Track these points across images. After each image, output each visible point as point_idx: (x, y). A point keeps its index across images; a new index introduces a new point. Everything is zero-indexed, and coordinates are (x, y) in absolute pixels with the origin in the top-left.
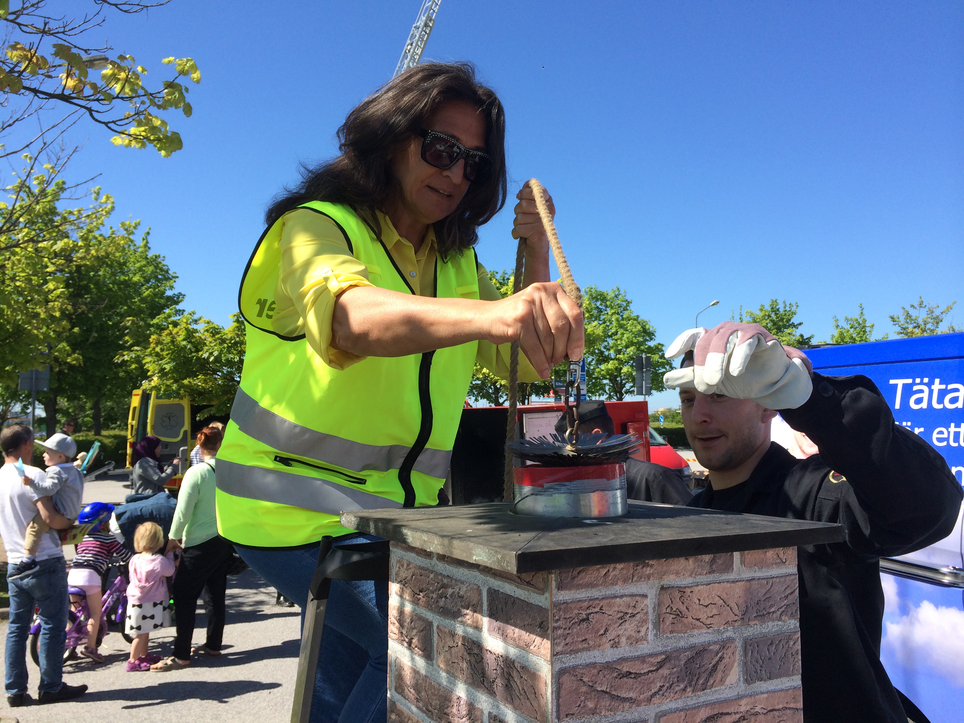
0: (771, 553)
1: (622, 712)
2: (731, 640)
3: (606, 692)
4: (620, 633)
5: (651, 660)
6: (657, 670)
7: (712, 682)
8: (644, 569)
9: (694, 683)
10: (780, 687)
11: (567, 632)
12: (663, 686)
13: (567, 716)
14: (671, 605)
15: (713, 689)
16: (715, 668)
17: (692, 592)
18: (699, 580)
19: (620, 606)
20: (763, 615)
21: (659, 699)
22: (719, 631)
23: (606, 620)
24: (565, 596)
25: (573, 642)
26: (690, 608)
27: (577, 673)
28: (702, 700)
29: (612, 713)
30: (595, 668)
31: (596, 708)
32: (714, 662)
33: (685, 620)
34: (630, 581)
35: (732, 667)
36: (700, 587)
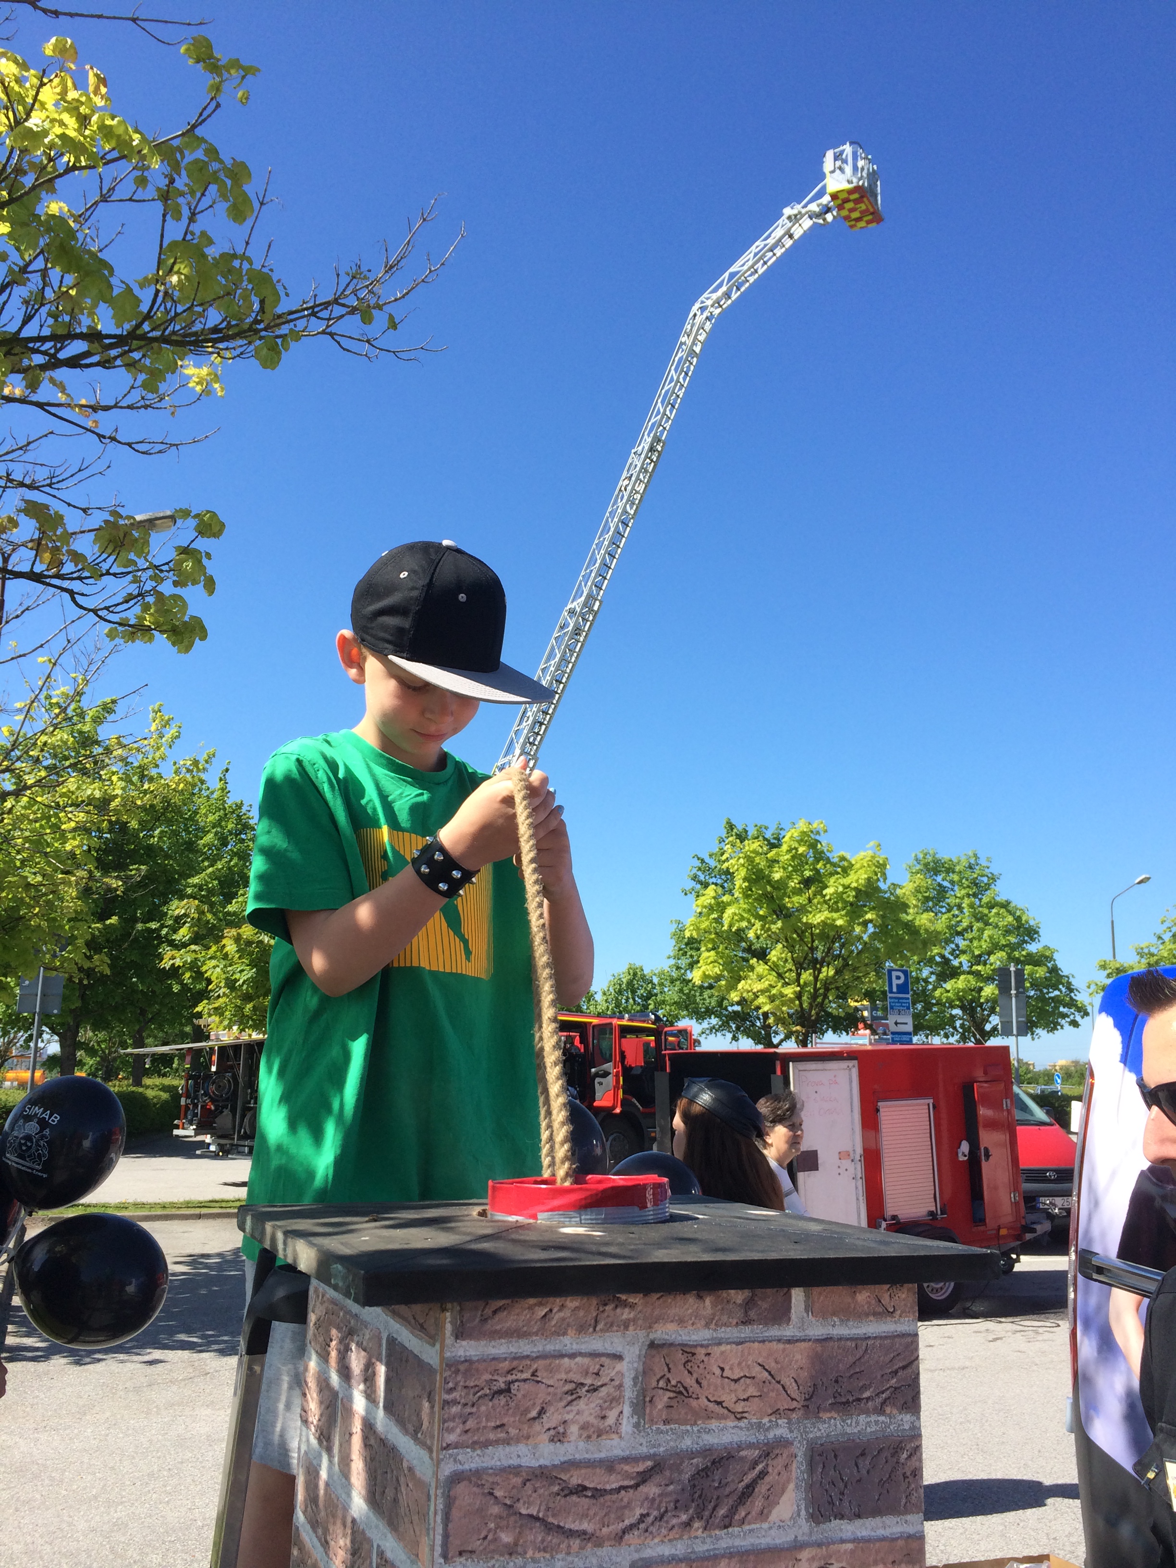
0: (863, 1296)
1: (568, 1554)
2: (782, 1443)
3: (536, 1519)
4: (568, 1417)
5: (627, 1468)
6: (636, 1486)
7: (743, 1514)
8: (618, 1310)
9: (707, 1513)
10: (881, 1532)
11: (468, 1410)
12: (648, 1515)
13: (461, 1554)
14: (668, 1375)
15: (746, 1527)
16: (750, 1488)
17: (709, 1354)
18: (723, 1335)
19: (570, 1371)
20: (848, 1402)
21: (639, 1536)
22: (759, 1426)
23: (542, 1394)
24: (468, 1349)
25: (478, 1429)
26: (704, 1383)
27: (483, 1482)
28: (723, 1544)
29: (548, 1556)
30: (517, 1474)
31: (516, 1544)
32: (747, 1479)
33: (694, 1403)
34: (591, 1330)
35: (783, 1491)
36: (723, 1348)
